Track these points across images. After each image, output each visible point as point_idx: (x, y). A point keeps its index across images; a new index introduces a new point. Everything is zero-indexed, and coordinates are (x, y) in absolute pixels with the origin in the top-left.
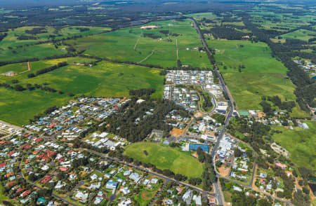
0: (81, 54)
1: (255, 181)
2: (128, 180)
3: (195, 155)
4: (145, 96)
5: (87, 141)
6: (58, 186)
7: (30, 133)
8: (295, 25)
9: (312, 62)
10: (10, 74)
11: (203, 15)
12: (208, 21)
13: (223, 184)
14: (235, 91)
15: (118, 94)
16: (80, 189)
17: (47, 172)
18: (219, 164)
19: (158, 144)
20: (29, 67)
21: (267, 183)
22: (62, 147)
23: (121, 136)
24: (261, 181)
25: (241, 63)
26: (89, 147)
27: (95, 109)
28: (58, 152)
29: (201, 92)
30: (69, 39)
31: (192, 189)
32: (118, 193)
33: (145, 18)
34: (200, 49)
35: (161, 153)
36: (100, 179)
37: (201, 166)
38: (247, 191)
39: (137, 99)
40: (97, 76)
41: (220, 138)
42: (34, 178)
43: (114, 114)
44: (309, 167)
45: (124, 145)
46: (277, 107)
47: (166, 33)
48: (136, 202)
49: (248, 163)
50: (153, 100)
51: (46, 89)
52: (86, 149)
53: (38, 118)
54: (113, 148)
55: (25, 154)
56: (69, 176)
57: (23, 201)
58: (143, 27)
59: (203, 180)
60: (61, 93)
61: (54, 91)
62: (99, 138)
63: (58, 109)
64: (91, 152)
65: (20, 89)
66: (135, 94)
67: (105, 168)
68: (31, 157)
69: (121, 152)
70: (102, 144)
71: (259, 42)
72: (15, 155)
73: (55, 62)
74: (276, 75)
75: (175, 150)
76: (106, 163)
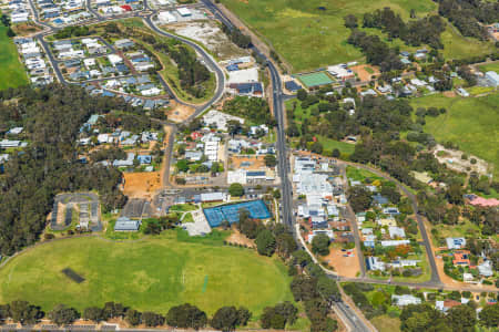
1: (440, 265)
3: (236, 237)
13: (360, 300)
24: (458, 261)
37: (272, 267)
46: (398, 42)
49: (400, 221)
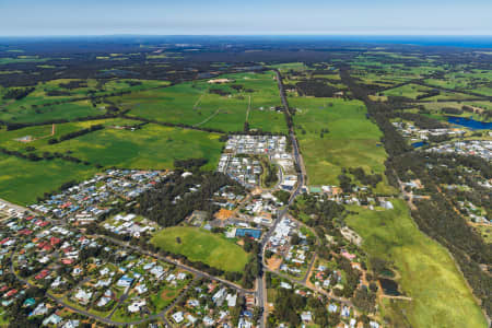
0: (123, 115)
1: (310, 275)
2: (148, 275)
3: (241, 243)
4: (193, 168)
5: (106, 226)
6: (56, 284)
7: (36, 214)
8: (403, 79)
9: (416, 125)
10: (26, 140)
11: (290, 66)
12: (295, 74)
13: (269, 280)
14: (311, 161)
15: (160, 166)
16: (83, 287)
17: (45, 265)
18: (270, 255)
19: (197, 229)
20: (53, 130)
21: (325, 278)
22: (71, 233)
23: (152, 219)
24: (318, 276)
25: (325, 127)
26: (107, 233)
27: (126, 184)
28: (65, 240)
29: (266, 163)
30: (113, 95)
31: (228, 286)
32: (132, 292)
33: (216, 69)
34: (277, 109)
35: (198, 241)
36: (113, 274)
37: (245, 257)
38: (297, 288)
39: (182, 172)
40: (140, 143)
41: (279, 221)
42: (26, 273)
43: (148, 191)
44: (384, 257)
45: (153, 231)
46: (359, 182)
47: (238, 88)
48: (152, 303)
49: (307, 253)
50: (203, 173)
51: (67, 159)
52: (102, 236)
53: (48, 196)
54: (137, 235)
55: (22, 242)
56: (72, 270)
57: (5, 303)
58: (211, 81)
59: (244, 274)
60: (87, 164)
61: (79, 161)
62: (122, 222)
63: (77, 185)
64: (108, 239)
65: (35, 158)
66: (181, 166)
67: (122, 260)
68: (30, 245)
69: (148, 239)
70: (124, 229)
71: (354, 101)
72: (8, 243)
73: (87, 125)
74: (366, 142)
75: (216, 237)
76: (124, 254)
